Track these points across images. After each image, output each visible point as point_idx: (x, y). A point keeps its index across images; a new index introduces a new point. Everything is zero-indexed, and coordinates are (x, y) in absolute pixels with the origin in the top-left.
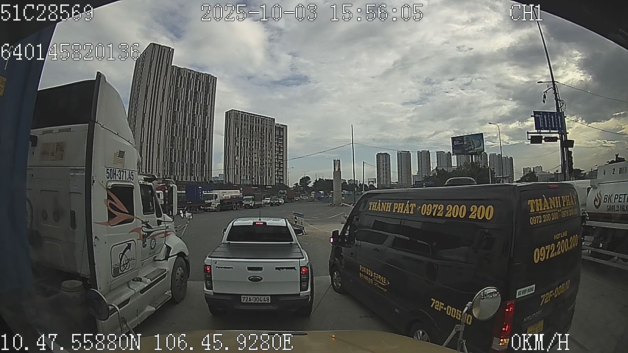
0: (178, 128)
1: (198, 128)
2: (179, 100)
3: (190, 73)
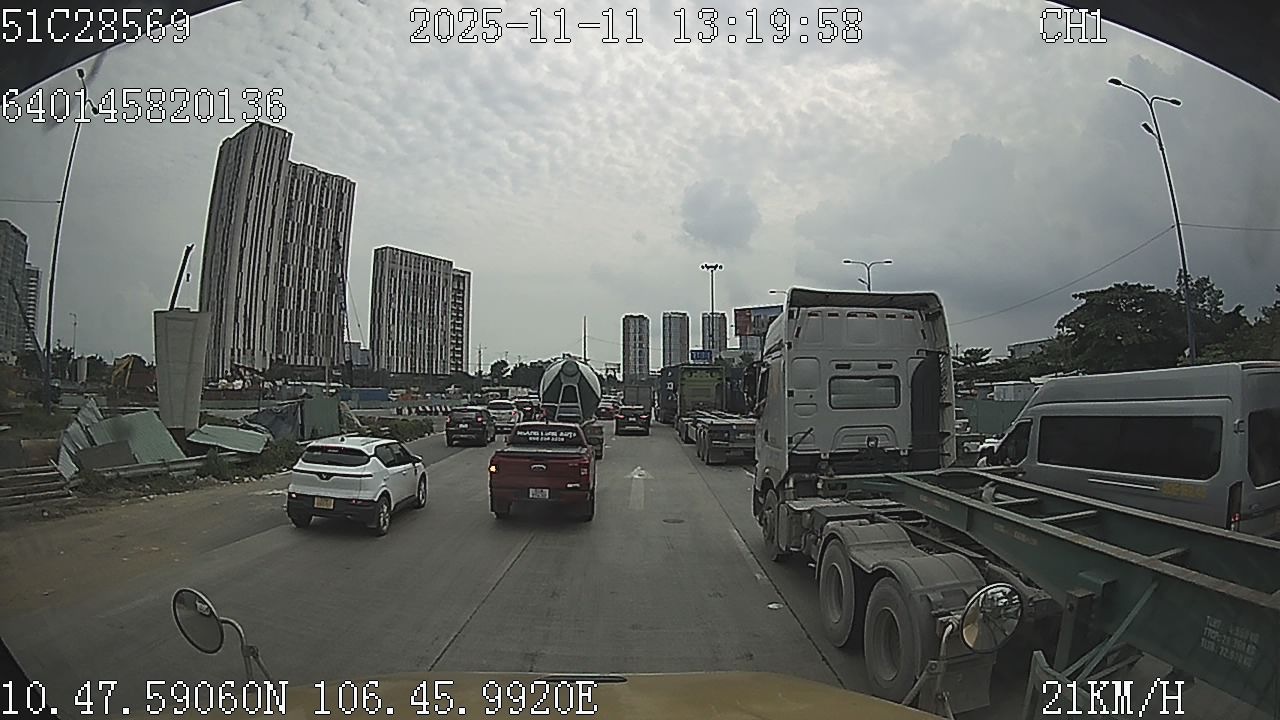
0: (291, 272)
1: (322, 273)
2: (293, 224)
3: (312, 175)
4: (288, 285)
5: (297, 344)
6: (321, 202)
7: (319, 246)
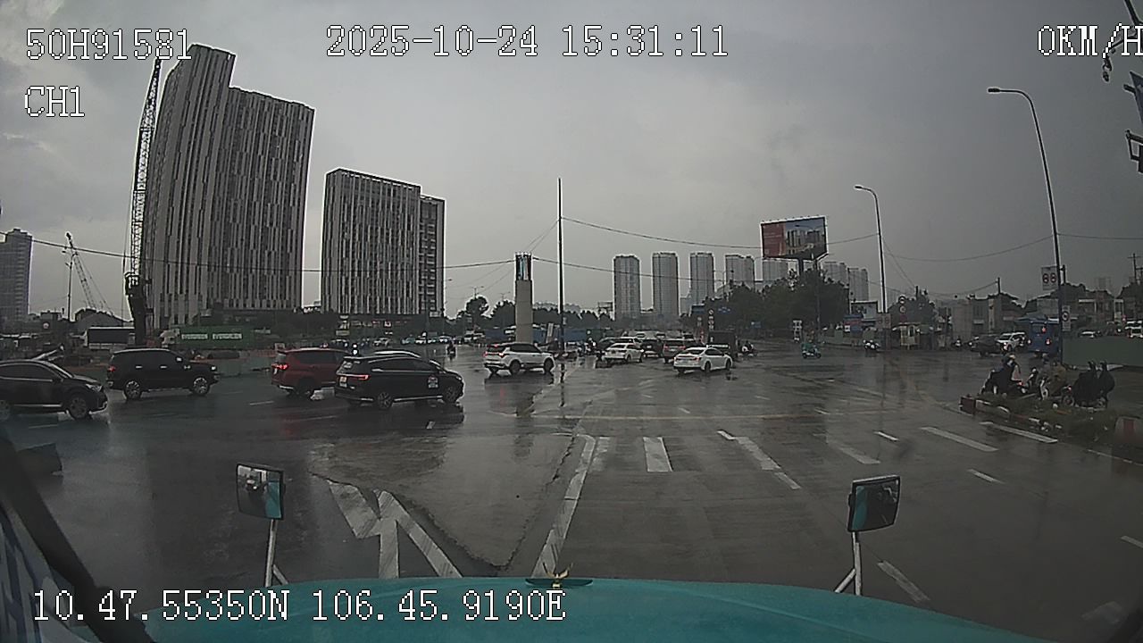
0: (239, 206)
1: (276, 206)
2: (241, 154)
3: (264, 102)
4: (234, 220)
5: (246, 286)
6: (274, 130)
7: (272, 178)
